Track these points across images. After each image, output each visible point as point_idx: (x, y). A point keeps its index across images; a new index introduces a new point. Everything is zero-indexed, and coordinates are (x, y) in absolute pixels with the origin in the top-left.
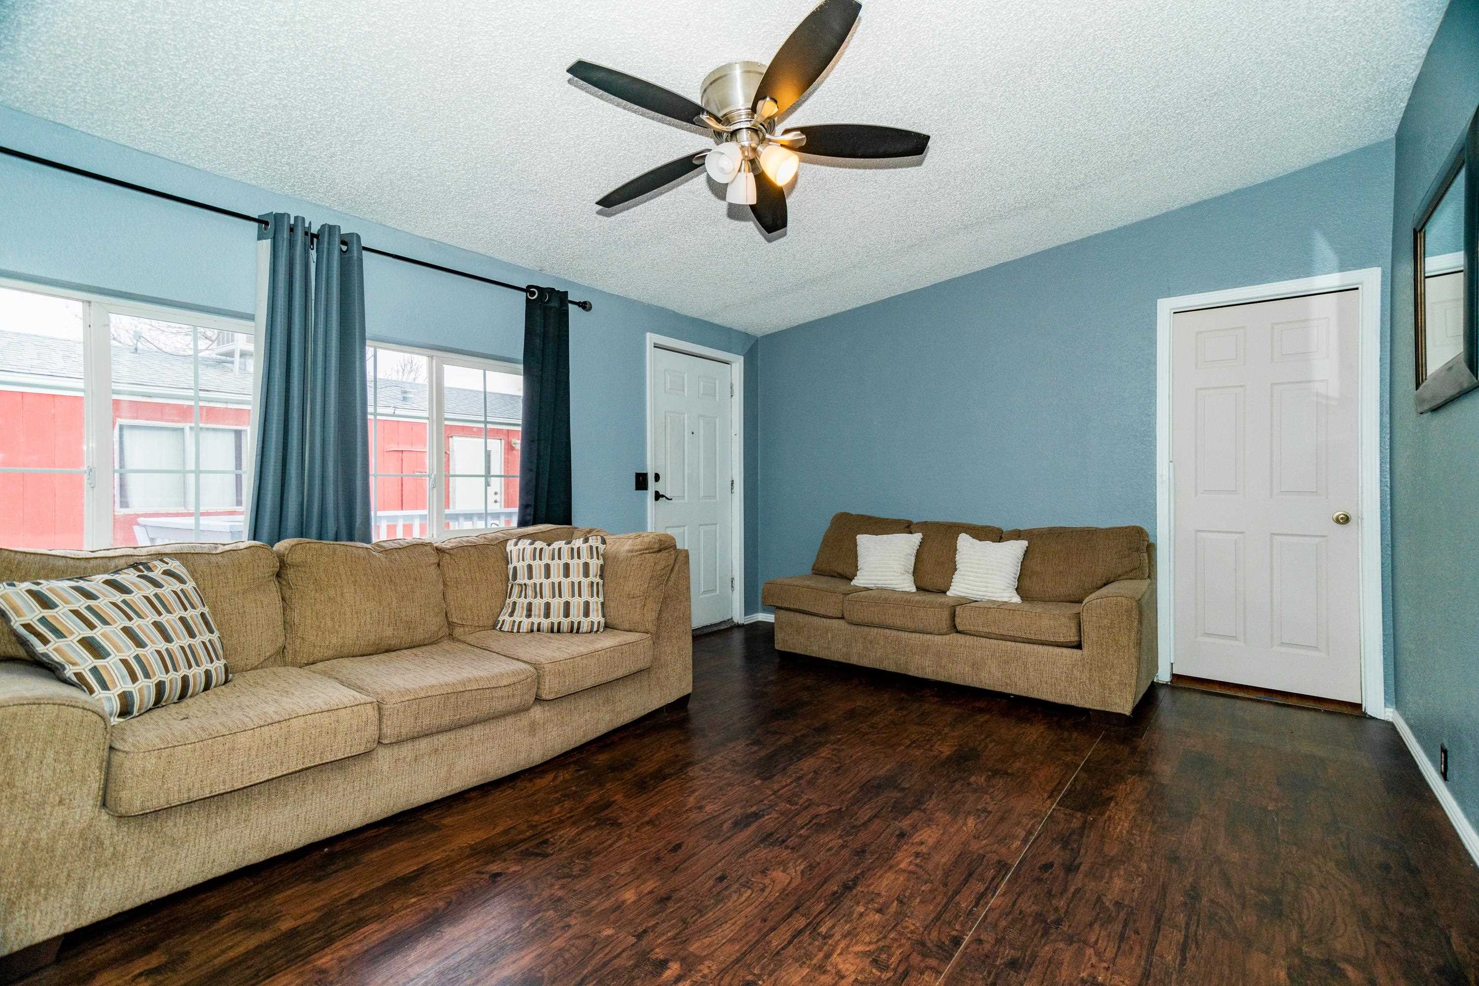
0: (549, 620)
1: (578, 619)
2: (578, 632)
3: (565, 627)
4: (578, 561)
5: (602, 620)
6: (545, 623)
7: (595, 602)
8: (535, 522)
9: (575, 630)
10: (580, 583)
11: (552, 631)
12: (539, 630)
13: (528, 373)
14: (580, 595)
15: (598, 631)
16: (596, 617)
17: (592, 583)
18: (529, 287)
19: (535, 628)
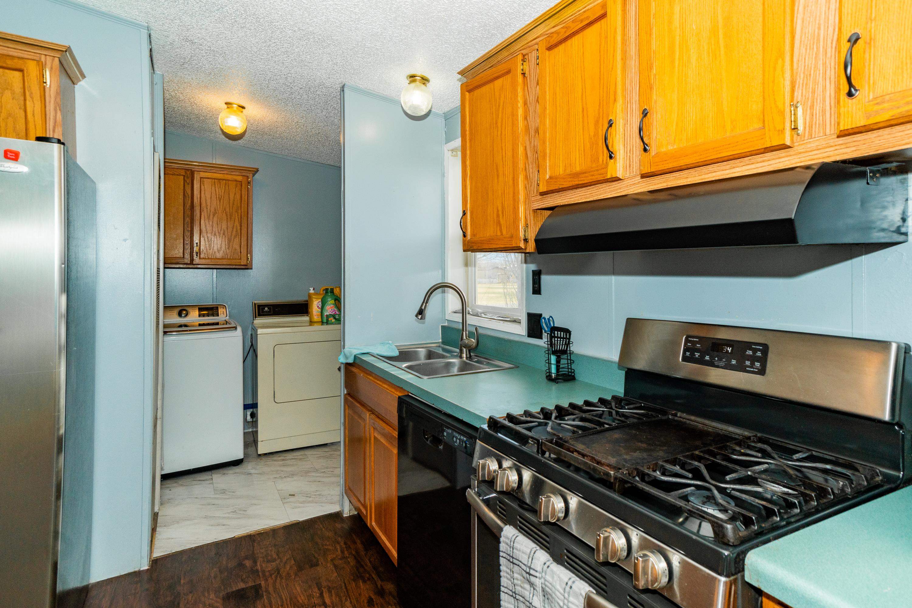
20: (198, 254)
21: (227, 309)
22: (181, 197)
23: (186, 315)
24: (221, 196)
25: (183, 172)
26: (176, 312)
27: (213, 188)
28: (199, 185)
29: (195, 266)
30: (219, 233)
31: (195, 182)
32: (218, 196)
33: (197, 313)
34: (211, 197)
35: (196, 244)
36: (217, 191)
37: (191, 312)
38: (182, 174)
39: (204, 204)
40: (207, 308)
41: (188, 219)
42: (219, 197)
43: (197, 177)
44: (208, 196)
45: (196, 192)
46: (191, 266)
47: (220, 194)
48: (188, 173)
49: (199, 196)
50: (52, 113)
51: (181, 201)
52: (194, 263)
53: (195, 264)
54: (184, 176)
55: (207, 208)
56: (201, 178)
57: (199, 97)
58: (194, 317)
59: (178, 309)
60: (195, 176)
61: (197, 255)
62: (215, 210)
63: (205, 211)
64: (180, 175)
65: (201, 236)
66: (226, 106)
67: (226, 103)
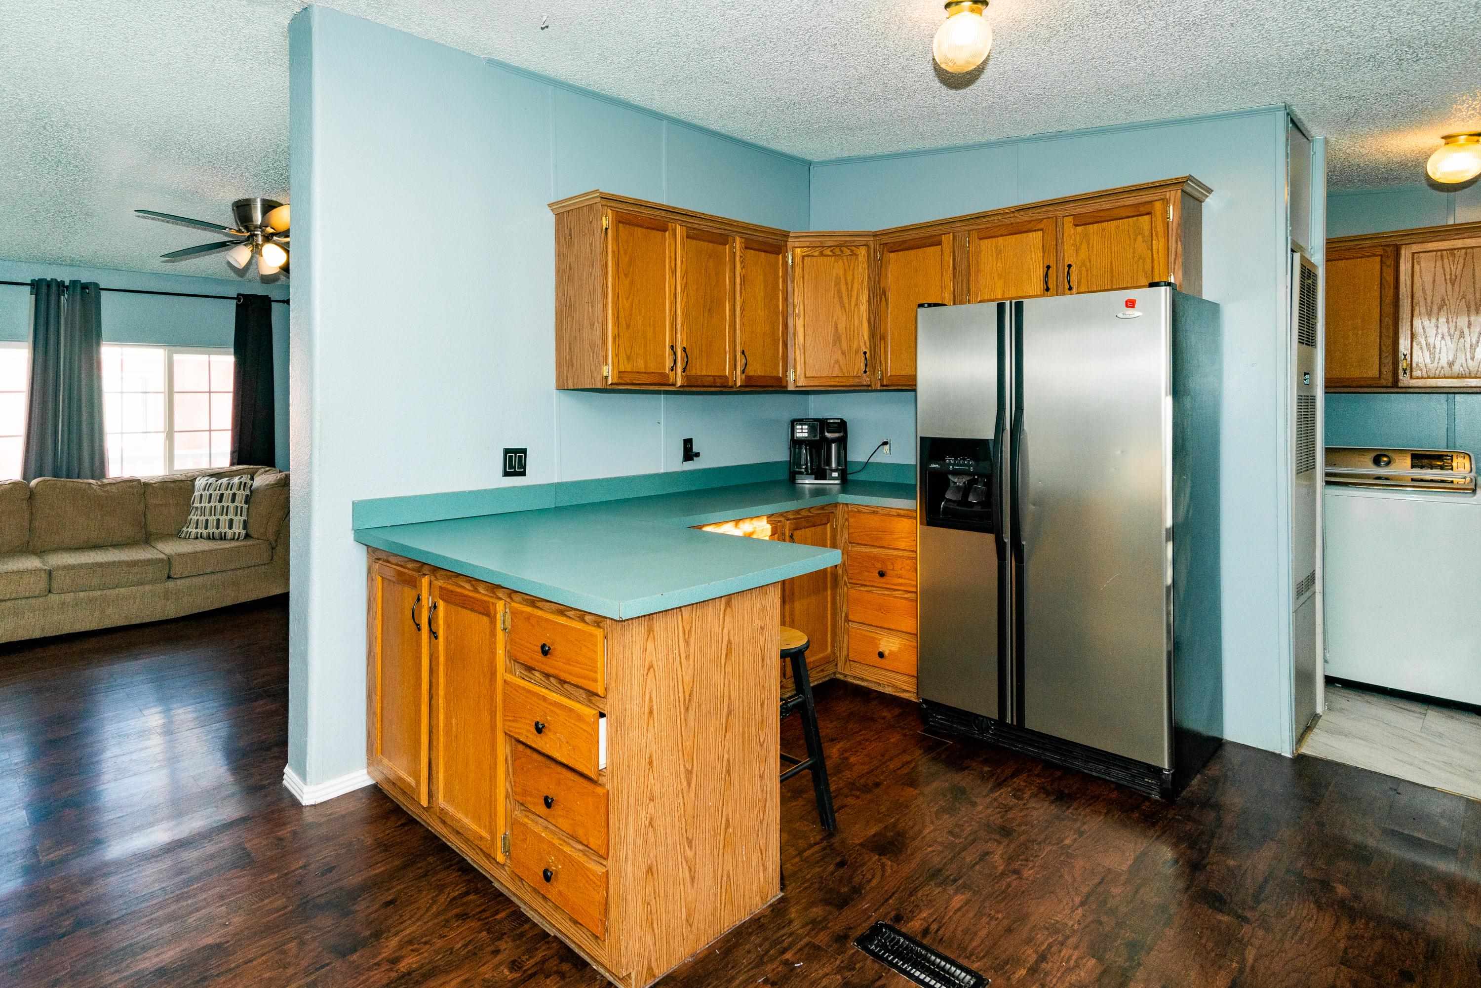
0: (207, 531)
1: (225, 531)
2: (225, 539)
3: (217, 536)
4: (243, 492)
5: (243, 532)
6: (205, 532)
7: (239, 520)
8: (239, 464)
9: (223, 537)
10: (242, 507)
11: (210, 539)
12: (201, 537)
13: (236, 353)
14: (241, 516)
15: (238, 538)
16: (238, 529)
17: (237, 507)
18: (238, 295)
19: (199, 536)
20: (1408, 372)
21: (1473, 462)
22: (1376, 287)
23: (1388, 463)
24: (1456, 277)
25: (1379, 251)
26: (1368, 459)
27: (1439, 263)
28: (1409, 265)
29: (1404, 390)
30: (1450, 335)
31: (1402, 261)
32: (1448, 277)
33: (1408, 461)
34: (1434, 281)
35: (1403, 357)
36: (1448, 270)
37: (1397, 461)
38: (1378, 253)
39: (1418, 294)
40: (1430, 455)
41: (1388, 321)
42: (1451, 279)
43: (1405, 253)
44: (1428, 278)
45: (1404, 277)
46: (1392, 390)
47: (1453, 273)
48: (1389, 249)
49: (1409, 283)
50: (1174, 246)
51: (1377, 294)
52: (1400, 385)
53: (1402, 387)
54: (1381, 256)
55: (1425, 299)
56: (1413, 254)
57: (1392, 144)
58: (1402, 467)
59: (1374, 454)
60: (1403, 252)
61: (1405, 373)
62: (1443, 300)
63: (1422, 303)
64: (1375, 255)
65: (1414, 343)
66: (1443, 141)
67: (1442, 138)
